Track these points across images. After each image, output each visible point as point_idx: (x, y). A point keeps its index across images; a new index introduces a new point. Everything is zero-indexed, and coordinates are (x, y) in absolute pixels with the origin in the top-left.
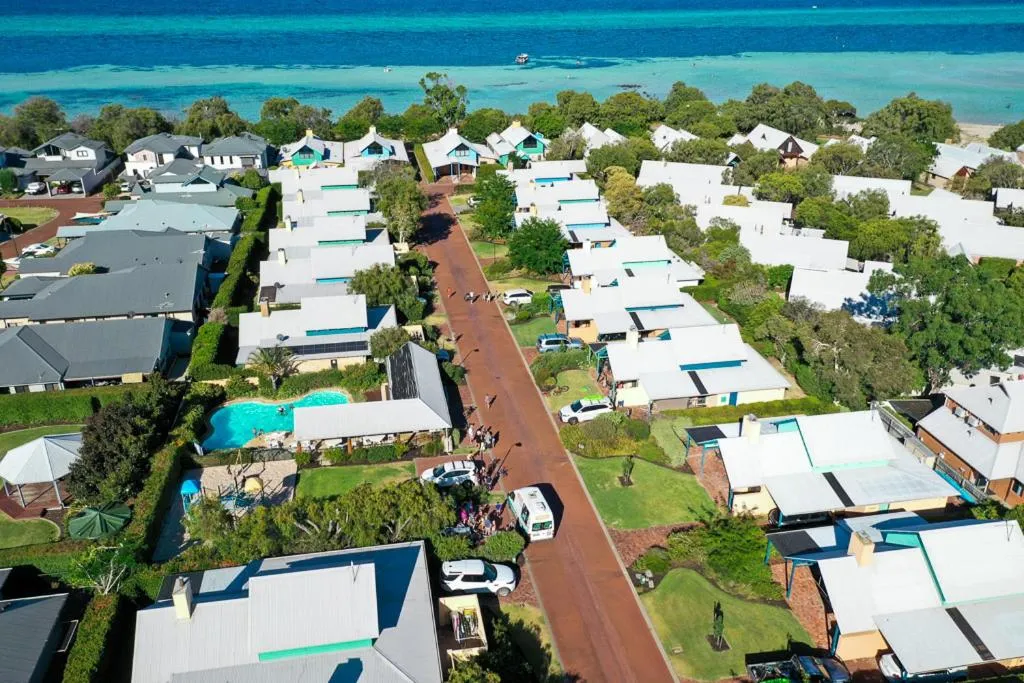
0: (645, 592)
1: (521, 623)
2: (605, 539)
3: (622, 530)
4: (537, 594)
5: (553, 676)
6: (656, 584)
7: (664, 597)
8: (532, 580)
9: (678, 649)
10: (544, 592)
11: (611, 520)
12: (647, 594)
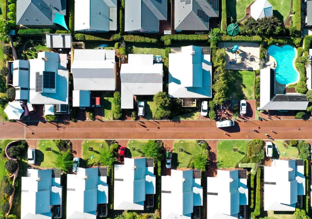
0: (197, 142)
1: (194, 115)
2: (216, 139)
3: (217, 143)
4: (200, 120)
5: (180, 118)
6: (199, 145)
7: (196, 145)
8: (205, 120)
9: (182, 142)
10: (201, 122)
11: (222, 142)
12: (196, 142)
